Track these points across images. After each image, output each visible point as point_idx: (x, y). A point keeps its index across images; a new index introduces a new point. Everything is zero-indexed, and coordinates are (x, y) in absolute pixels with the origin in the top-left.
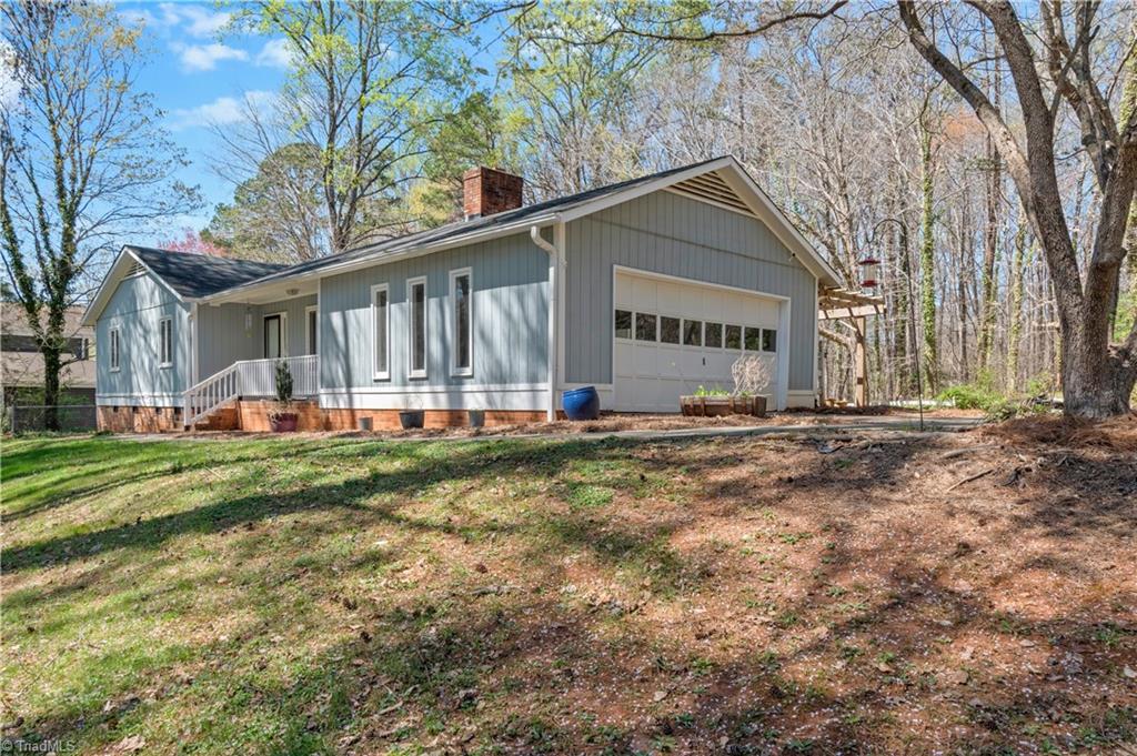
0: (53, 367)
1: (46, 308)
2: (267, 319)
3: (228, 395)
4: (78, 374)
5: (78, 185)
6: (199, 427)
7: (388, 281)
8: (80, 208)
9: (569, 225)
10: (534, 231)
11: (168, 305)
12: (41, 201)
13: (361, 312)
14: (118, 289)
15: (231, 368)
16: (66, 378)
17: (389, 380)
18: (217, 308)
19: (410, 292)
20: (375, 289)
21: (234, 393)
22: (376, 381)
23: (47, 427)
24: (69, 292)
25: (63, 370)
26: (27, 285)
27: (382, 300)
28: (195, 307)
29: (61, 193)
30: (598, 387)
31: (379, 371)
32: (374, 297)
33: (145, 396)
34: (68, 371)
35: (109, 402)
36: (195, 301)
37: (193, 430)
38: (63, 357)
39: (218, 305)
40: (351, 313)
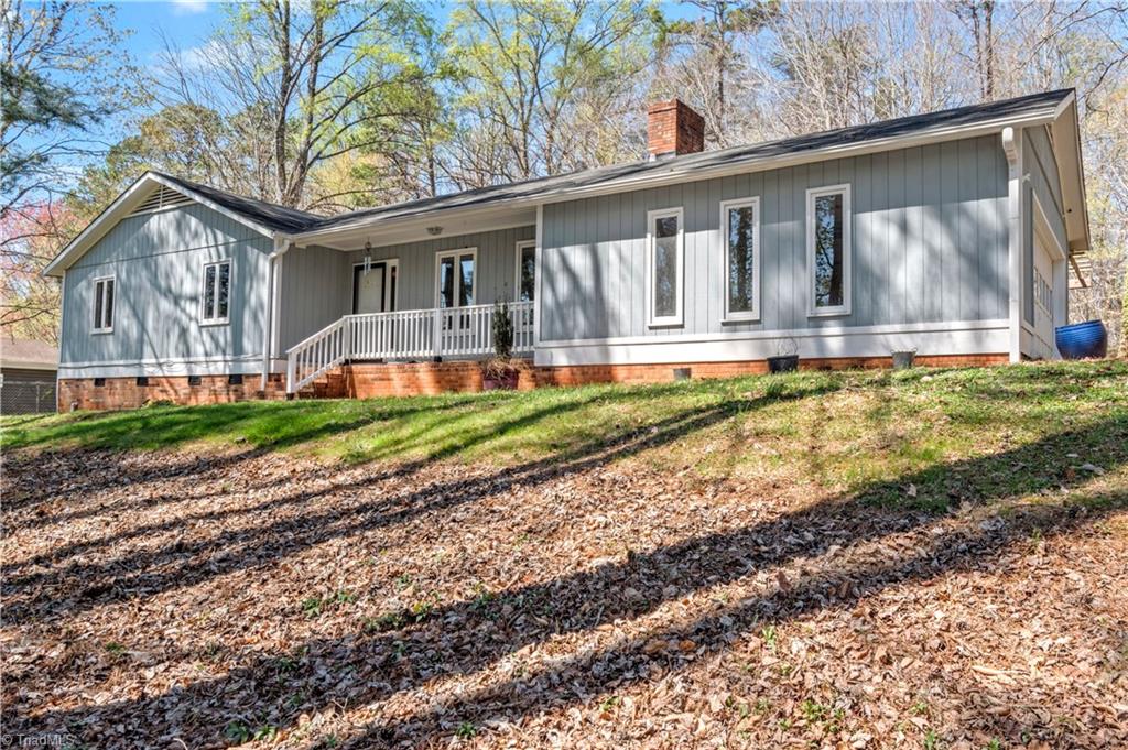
3: (335, 358)
7: (682, 205)
10: (1008, 134)
13: (626, 244)
15: (338, 324)
17: (682, 326)
18: (302, 249)
19: (724, 217)
20: (653, 216)
21: (340, 354)
22: (651, 328)
27: (666, 230)
31: (657, 316)
32: (652, 225)
37: (297, 398)
39: (303, 246)
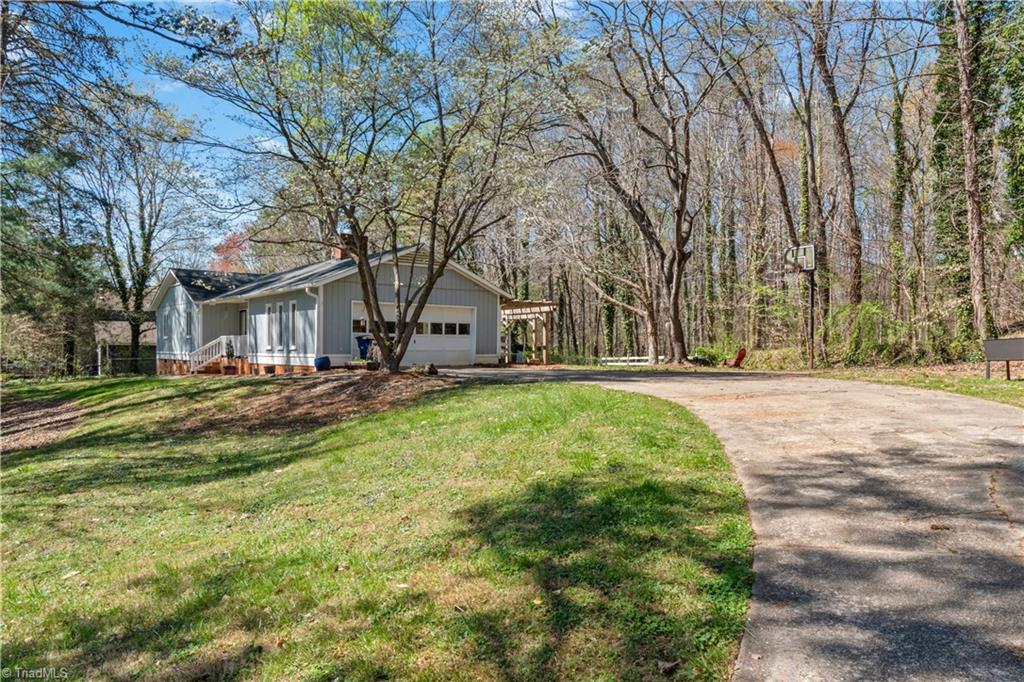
0: (136, 333)
1: (133, 298)
2: (241, 311)
3: (216, 355)
4: (149, 337)
5: (153, 221)
6: (199, 372)
7: (272, 302)
8: (154, 234)
9: (325, 286)
10: (307, 290)
11: (189, 304)
12: (131, 232)
13: (261, 316)
14: (167, 294)
15: (217, 340)
16: (144, 340)
17: (271, 350)
19: (278, 309)
20: (267, 306)
21: (219, 353)
22: (267, 350)
23: (132, 371)
24: (147, 287)
25: (142, 335)
26: (122, 284)
27: (269, 311)
28: (201, 307)
29: (142, 227)
30: (330, 356)
31: (268, 345)
32: (267, 309)
33: (179, 352)
34: (145, 336)
35: (163, 357)
36: (201, 303)
37: (196, 373)
38: (143, 327)
39: (213, 305)
40: (257, 316)
